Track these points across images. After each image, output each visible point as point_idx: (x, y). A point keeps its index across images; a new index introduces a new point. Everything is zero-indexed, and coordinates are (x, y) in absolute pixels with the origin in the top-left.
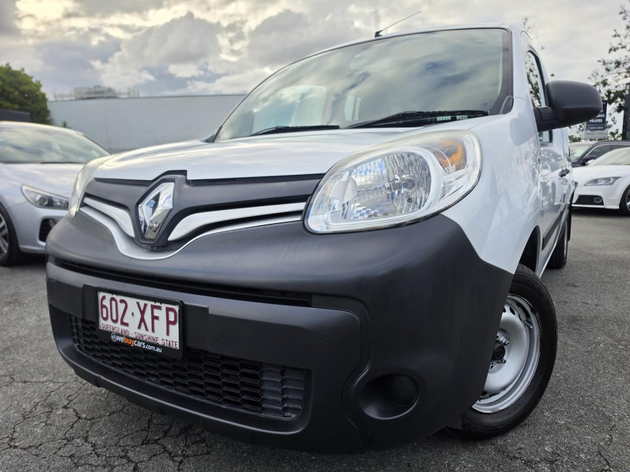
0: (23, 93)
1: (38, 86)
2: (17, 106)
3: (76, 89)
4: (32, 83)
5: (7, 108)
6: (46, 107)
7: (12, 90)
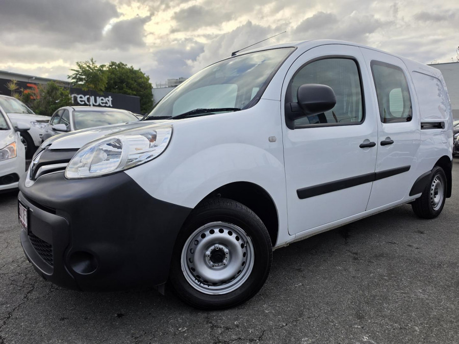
0: (139, 84)
1: (148, 79)
2: (135, 93)
3: (169, 80)
4: (144, 77)
5: (129, 94)
6: (151, 92)
7: (133, 82)
